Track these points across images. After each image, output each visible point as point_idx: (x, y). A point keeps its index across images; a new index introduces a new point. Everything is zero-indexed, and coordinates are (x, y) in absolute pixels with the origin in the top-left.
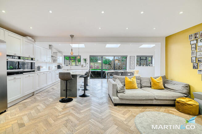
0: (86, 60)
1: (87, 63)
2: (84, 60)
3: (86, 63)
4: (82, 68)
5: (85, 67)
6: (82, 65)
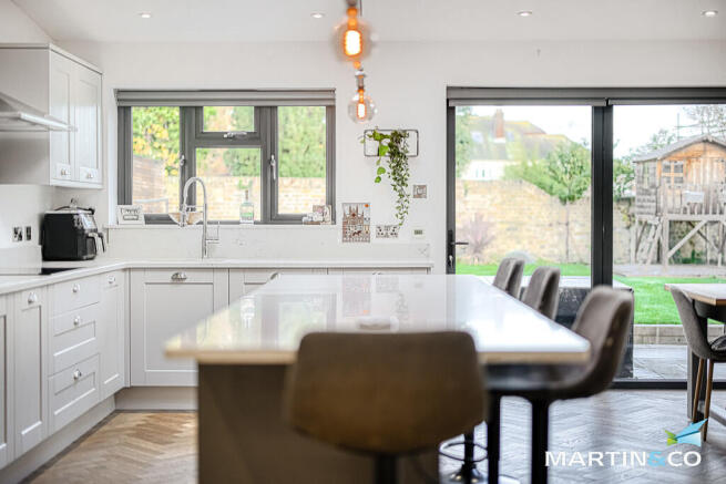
0: (409, 145)
1: (411, 182)
2: (373, 146)
3: (400, 180)
4: (356, 246)
5: (389, 232)
6: (354, 215)
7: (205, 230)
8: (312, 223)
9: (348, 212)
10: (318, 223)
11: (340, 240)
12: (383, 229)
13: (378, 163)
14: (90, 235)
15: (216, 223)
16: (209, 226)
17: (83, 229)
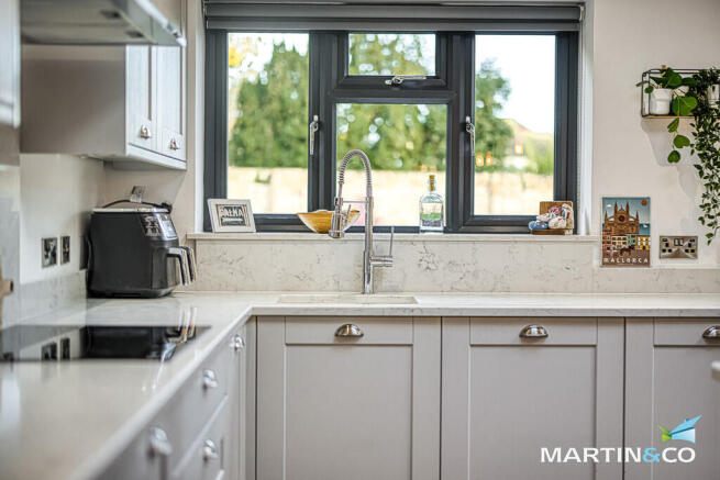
5: (682, 247)
6: (622, 218)
7: (368, 242)
8: (549, 231)
9: (611, 214)
10: (560, 232)
11: (596, 262)
12: (671, 242)
13: (673, 127)
14: (172, 251)
15: (387, 229)
16: (375, 236)
17: (161, 241)
